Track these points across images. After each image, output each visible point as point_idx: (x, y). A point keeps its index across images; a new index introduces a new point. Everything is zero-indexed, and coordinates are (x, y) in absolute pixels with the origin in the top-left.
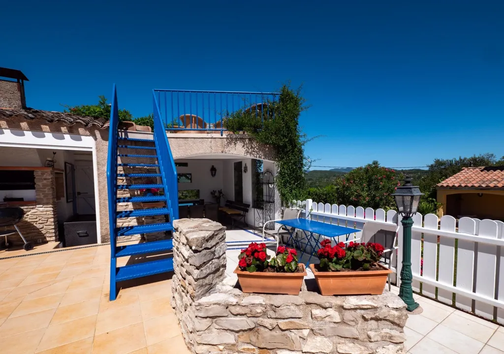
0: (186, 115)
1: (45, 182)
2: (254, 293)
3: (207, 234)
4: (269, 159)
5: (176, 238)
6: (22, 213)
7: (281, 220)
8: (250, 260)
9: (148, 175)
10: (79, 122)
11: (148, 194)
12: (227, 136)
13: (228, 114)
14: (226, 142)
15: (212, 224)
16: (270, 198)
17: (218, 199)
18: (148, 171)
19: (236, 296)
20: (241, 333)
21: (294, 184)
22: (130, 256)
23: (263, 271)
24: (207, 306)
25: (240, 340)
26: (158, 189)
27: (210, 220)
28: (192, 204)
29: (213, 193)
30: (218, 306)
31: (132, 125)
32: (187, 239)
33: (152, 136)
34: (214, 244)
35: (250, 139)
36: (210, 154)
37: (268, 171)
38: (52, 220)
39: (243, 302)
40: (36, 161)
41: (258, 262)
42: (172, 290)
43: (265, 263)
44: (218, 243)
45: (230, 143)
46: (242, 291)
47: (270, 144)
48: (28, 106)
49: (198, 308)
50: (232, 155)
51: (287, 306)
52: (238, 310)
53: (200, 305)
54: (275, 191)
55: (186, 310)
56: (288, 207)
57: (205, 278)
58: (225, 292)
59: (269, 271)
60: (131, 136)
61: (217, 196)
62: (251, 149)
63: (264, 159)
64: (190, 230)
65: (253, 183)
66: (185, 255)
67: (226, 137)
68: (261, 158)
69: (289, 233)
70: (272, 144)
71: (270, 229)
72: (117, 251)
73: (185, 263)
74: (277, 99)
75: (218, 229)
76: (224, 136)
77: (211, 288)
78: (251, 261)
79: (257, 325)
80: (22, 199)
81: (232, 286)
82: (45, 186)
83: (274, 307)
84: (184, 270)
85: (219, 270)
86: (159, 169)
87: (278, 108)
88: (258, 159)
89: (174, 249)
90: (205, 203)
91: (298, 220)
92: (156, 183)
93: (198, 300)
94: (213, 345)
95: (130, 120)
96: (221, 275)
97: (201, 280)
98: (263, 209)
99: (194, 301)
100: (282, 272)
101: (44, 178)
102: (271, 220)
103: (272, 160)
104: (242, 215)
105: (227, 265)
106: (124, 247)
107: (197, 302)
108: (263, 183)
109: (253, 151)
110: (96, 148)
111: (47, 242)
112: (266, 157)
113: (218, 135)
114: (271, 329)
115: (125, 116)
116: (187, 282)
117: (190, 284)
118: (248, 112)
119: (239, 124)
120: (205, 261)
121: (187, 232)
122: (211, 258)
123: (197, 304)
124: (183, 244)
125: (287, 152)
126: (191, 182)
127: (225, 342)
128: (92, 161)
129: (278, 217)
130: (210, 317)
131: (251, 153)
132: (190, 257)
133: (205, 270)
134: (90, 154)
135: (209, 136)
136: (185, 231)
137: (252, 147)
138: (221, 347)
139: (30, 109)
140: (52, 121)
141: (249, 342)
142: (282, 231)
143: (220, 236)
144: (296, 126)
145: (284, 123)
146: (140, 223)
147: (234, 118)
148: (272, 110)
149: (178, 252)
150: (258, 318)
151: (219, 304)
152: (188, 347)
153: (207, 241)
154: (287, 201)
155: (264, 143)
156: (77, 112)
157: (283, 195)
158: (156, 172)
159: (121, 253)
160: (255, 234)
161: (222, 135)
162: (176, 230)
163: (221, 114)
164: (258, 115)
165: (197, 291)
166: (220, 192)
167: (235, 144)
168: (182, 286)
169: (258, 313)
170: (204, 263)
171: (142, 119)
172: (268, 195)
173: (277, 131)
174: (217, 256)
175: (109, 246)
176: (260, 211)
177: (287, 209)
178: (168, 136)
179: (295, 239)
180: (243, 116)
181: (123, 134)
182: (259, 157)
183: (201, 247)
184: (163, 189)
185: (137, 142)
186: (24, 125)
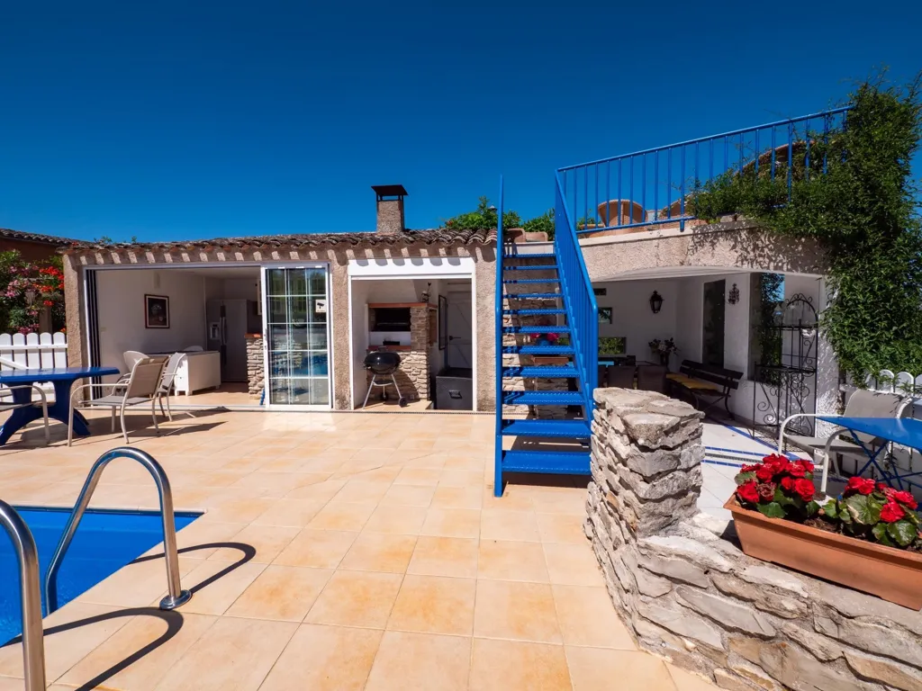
0: (611, 201)
1: (420, 322)
2: (772, 562)
3: (668, 421)
4: (804, 271)
5: (599, 420)
6: (398, 360)
7: (836, 415)
8: (769, 490)
9: (542, 311)
10: (459, 240)
11: (544, 342)
12: (694, 230)
13: (697, 186)
14: (692, 244)
15: (672, 403)
16: (801, 363)
17: (663, 357)
18: (544, 305)
19: (728, 555)
20: (736, 635)
21: (888, 329)
22: (515, 437)
23: (802, 523)
24: (663, 554)
25: (733, 648)
26: (557, 334)
27: (665, 396)
28: (612, 363)
29: (654, 345)
30: (685, 561)
31: (520, 233)
32: (625, 423)
33: (552, 247)
34: (679, 441)
35: (751, 231)
36: (655, 270)
37: (798, 299)
38: (425, 371)
39: (746, 572)
40: (411, 296)
41: (790, 500)
42: (587, 507)
43: (810, 506)
44: (685, 442)
45: (701, 244)
46: (741, 549)
47: (809, 236)
48: (406, 228)
49: (644, 552)
50: (703, 267)
51: (879, 623)
52: (732, 584)
53: (647, 547)
54: (821, 345)
55: (615, 549)
56: (864, 386)
57: (659, 501)
58: (702, 541)
59: (819, 526)
60: (522, 251)
61: (663, 351)
62: (753, 250)
63: (788, 270)
64: (628, 408)
65: (752, 326)
66: (620, 452)
67: (692, 232)
68: (781, 268)
69: (863, 450)
70: (816, 235)
71: (798, 434)
72: (504, 426)
73: (620, 465)
74: (837, 124)
75: (688, 415)
76: (688, 230)
77: (670, 524)
78: (773, 493)
79: (781, 635)
80: (398, 343)
81: (717, 534)
82: (419, 326)
83: (835, 613)
84: (617, 478)
85: (687, 494)
86: (563, 302)
87: (839, 145)
88: (772, 271)
89: (595, 438)
90: (637, 364)
91: (899, 422)
92: (555, 325)
93: (644, 537)
94: (672, 632)
95: (517, 226)
96: (689, 505)
97: (652, 504)
98: (779, 384)
99: (635, 538)
100: (862, 538)
101: (419, 317)
102: (802, 411)
103: (817, 273)
104: (722, 395)
105: (701, 488)
106: (512, 421)
107: (642, 541)
108: (782, 327)
109: (760, 256)
110: (477, 274)
111: (418, 400)
112: (794, 265)
113: (676, 231)
114: (823, 658)
115: (510, 221)
116: (620, 499)
117: (627, 505)
118: (749, 172)
119: (724, 201)
120: (661, 470)
121: (626, 413)
122: (672, 467)
123: (642, 544)
124: (617, 432)
125: (868, 249)
126: (611, 323)
127: (696, 637)
128: (470, 292)
129: (825, 406)
130: (668, 578)
131: (752, 261)
132: (632, 457)
133: (661, 488)
134: (468, 282)
135: (655, 234)
136: (621, 409)
137: (756, 247)
138: (690, 644)
139: (408, 230)
140: (430, 242)
141: (757, 661)
142: (837, 442)
143: (692, 428)
144: (902, 180)
145: (859, 179)
146: (529, 387)
147: (713, 189)
148: (820, 155)
149: (603, 446)
150: (785, 622)
151: (689, 559)
152: (619, 614)
153: (667, 433)
154: (861, 371)
155: (791, 234)
156: (453, 226)
157: (845, 356)
158: (554, 306)
159: (508, 429)
160: (753, 438)
161: (682, 230)
162: (600, 406)
163: (682, 188)
164: (777, 172)
165: (643, 520)
166: (670, 344)
167: (713, 244)
168: (608, 503)
169: (785, 610)
170: (659, 473)
171: (534, 222)
172: (796, 353)
173: (833, 201)
174: (684, 466)
175: (495, 417)
176: (771, 390)
177: (859, 390)
178: (581, 244)
179: (883, 468)
180: (735, 182)
181: (511, 248)
182: (776, 268)
183: (656, 443)
184: (569, 335)
185: (528, 259)
186: (405, 251)
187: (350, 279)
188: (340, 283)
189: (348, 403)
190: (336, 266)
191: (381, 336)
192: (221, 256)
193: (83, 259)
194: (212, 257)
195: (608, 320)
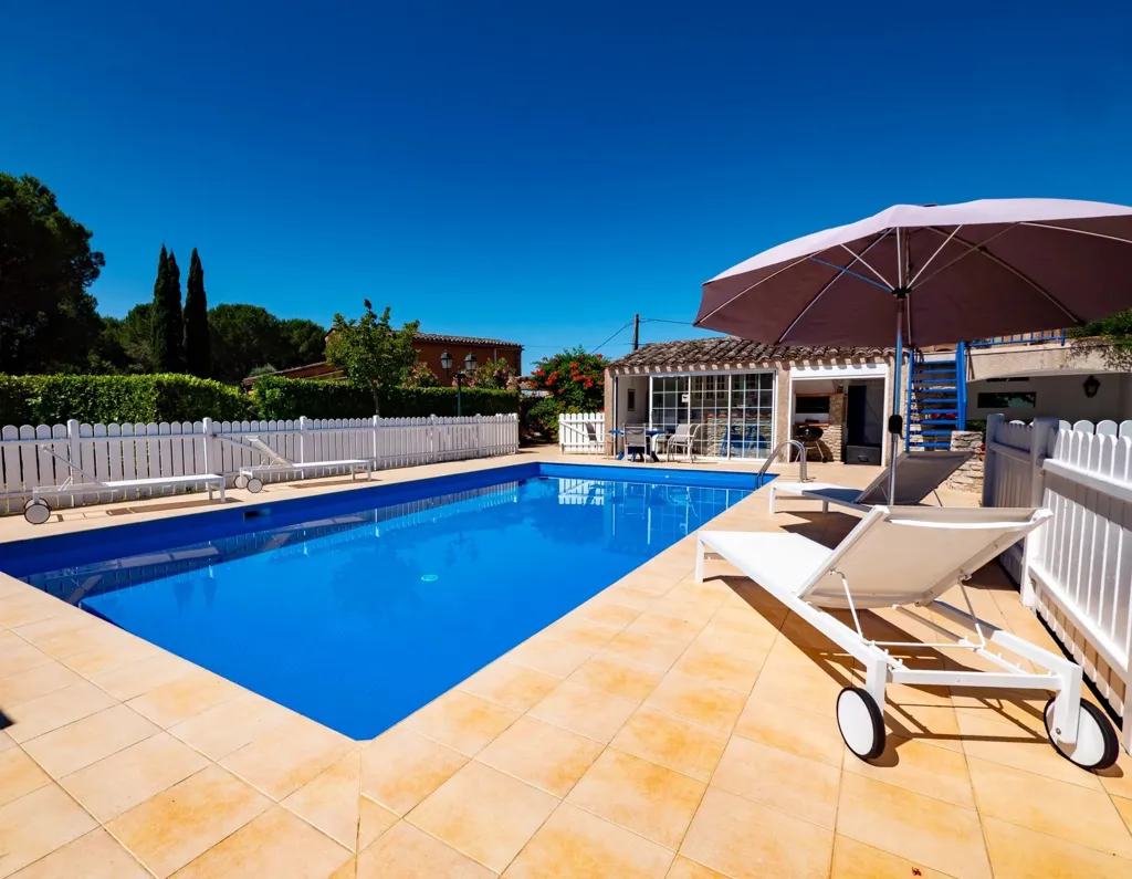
1: (838, 406)
6: (820, 433)
10: (876, 352)
12: (1072, 345)
14: (1070, 354)
33: (954, 355)
35: (1117, 346)
40: (831, 389)
45: (1078, 354)
60: (928, 359)
62: (1118, 359)
67: (1070, 346)
76: (1067, 345)
80: (820, 421)
82: (837, 410)
101: (836, 403)
109: (1124, 362)
110: (889, 375)
111: (833, 461)
113: (1057, 346)
128: (883, 387)
131: (1117, 365)
134: (882, 380)
135: (1040, 348)
137: (1120, 357)
140: (855, 354)
161: (1063, 345)
167: (1086, 354)
181: (919, 357)
185: (933, 365)
186: (833, 361)
187: (791, 380)
188: (783, 382)
189: (786, 458)
190: (782, 372)
191: (803, 417)
192: (703, 367)
193: (617, 372)
194: (697, 368)
195: (1031, 405)
